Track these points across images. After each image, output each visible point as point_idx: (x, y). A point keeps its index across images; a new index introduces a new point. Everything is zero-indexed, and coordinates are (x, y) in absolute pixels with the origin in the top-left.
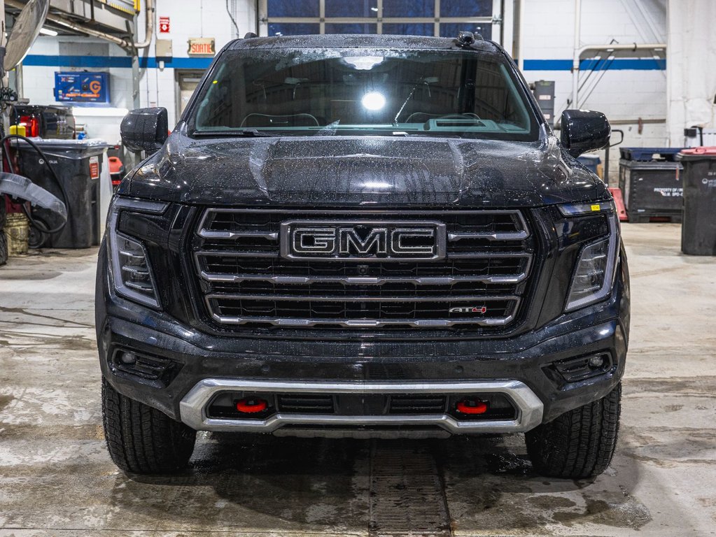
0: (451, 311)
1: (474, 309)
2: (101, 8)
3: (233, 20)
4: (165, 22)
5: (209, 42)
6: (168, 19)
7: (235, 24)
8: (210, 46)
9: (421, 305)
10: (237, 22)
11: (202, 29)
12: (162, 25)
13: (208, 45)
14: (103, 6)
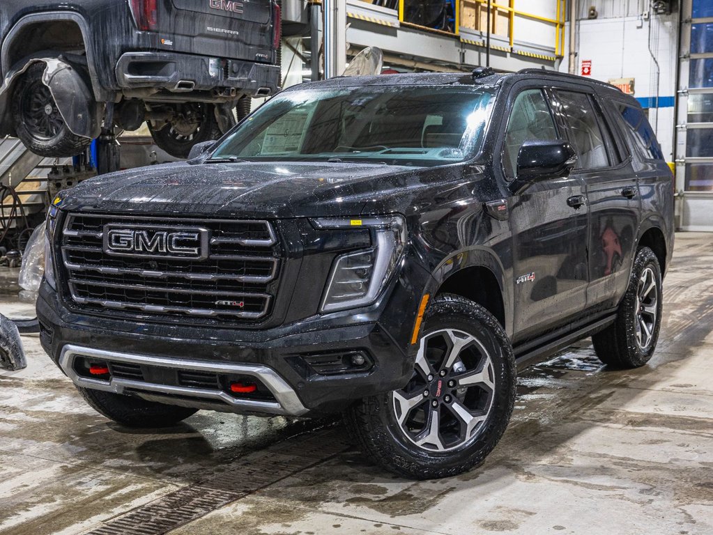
0: (216, 303)
1: (235, 303)
2: (506, 56)
3: (654, 59)
4: (587, 65)
5: (628, 82)
6: (590, 62)
7: (656, 62)
8: (630, 86)
9: (196, 296)
10: (659, 60)
11: (622, 70)
12: (583, 68)
13: (627, 86)
14: (508, 55)
